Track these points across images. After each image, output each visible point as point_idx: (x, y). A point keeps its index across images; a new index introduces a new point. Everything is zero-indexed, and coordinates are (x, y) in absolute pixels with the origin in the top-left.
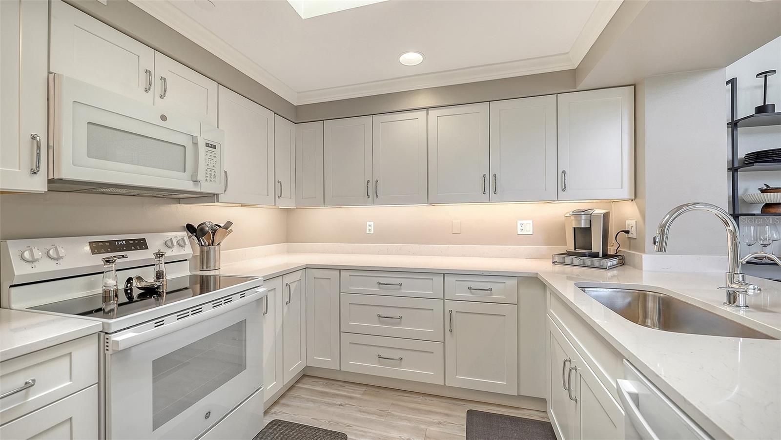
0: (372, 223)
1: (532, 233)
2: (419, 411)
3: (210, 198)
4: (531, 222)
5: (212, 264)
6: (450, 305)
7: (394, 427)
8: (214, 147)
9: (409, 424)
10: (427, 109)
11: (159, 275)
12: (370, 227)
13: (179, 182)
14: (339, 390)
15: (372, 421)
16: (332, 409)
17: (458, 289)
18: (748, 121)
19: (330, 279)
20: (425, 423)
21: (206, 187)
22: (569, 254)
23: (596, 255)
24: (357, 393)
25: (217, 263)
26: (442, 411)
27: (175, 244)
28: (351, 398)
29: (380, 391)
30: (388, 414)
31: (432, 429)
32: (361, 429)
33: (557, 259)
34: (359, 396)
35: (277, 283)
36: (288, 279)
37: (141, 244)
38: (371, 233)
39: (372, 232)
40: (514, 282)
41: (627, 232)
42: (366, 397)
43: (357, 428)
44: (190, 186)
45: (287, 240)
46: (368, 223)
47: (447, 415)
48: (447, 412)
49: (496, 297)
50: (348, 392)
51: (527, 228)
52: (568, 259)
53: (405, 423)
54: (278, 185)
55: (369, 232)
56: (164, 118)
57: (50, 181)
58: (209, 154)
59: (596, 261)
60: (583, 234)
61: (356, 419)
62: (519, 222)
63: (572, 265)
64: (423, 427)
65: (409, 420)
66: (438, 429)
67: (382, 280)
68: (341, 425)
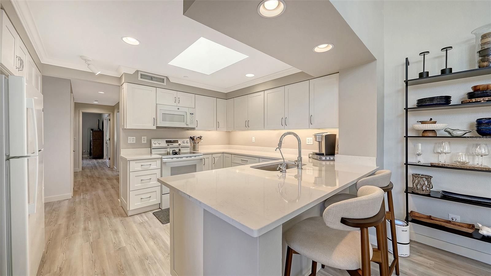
0: (254, 138)
1: (312, 144)
3: (193, 129)
4: (312, 139)
5: (196, 149)
8: (193, 114)
11: (180, 150)
13: (183, 125)
18: (415, 82)
19: (229, 157)
21: (190, 126)
25: (198, 149)
27: (185, 142)
33: (311, 156)
35: (210, 156)
36: (214, 156)
37: (176, 142)
39: (254, 142)
44: (185, 126)
45: (229, 144)
51: (310, 141)
54: (218, 123)
56: (178, 109)
57: (156, 127)
58: (191, 116)
62: (307, 139)
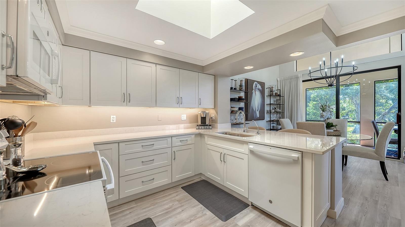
0: (115, 116)
1: (186, 119)
2: (166, 196)
4: (186, 115)
6: (174, 149)
7: (164, 205)
9: (168, 201)
10: (156, 64)
12: (113, 119)
14: (120, 209)
15: (153, 209)
16: (127, 217)
17: (176, 142)
19: (112, 149)
20: (173, 197)
22: (200, 125)
23: (207, 125)
24: (133, 205)
26: (174, 192)
28: (132, 208)
29: (143, 199)
30: (157, 203)
31: (176, 198)
32: (152, 213)
33: (196, 127)
34: (135, 205)
38: (114, 122)
40: (193, 136)
41: (212, 118)
42: (139, 204)
43: (151, 213)
46: (112, 116)
47: (176, 192)
48: (175, 191)
49: (189, 142)
50: (127, 207)
51: (184, 117)
52: (200, 127)
53: (166, 202)
55: (112, 122)
56: (48, 34)
59: (208, 127)
60: (203, 119)
61: (146, 212)
62: (182, 115)
63: (202, 129)
64: (173, 199)
65: (166, 200)
66: (178, 197)
67: (143, 144)
68: (141, 217)
